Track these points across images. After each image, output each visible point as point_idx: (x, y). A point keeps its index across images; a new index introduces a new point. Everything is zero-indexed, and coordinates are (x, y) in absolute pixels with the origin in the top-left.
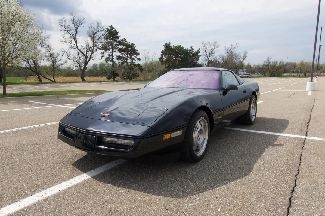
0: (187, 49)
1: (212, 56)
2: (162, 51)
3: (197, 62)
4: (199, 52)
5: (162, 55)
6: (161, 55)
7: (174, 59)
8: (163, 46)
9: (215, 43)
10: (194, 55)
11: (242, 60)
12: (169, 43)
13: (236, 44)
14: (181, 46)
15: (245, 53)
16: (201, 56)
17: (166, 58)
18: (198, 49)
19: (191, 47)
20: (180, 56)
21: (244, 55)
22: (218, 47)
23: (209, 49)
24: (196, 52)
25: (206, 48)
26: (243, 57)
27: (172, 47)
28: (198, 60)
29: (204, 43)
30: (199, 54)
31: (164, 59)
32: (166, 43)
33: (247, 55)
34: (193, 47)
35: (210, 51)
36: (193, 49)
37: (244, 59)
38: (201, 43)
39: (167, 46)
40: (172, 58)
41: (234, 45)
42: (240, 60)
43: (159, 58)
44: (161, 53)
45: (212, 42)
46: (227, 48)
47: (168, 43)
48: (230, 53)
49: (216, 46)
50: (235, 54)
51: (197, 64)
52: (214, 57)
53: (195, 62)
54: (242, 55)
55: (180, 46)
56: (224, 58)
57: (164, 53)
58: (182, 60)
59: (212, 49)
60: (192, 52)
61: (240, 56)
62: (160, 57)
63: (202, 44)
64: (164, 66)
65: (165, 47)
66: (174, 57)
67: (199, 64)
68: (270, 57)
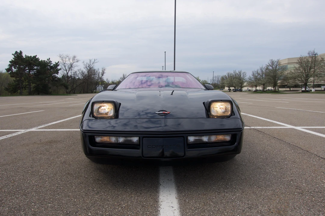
0: (44, 61)
1: (71, 70)
2: (11, 60)
3: (57, 75)
4: (58, 66)
5: (11, 66)
6: (9, 65)
7: (28, 71)
8: (13, 54)
9: (74, 57)
10: (51, 67)
11: (101, 76)
12: (21, 52)
13: (95, 60)
14: (37, 57)
15: (103, 69)
16: (60, 69)
17: (16, 70)
18: (57, 62)
19: (48, 59)
20: (35, 68)
21: (103, 71)
22: (77, 61)
23: (68, 62)
24: (54, 65)
25: (65, 62)
26: (102, 73)
27: (24, 57)
28: (57, 73)
29: (62, 55)
30: (59, 67)
31: (14, 71)
32: (16, 52)
33: (105, 72)
34: (51, 60)
35: (69, 65)
36: (51, 62)
37: (102, 75)
38: (59, 55)
39: (18, 56)
40: (24, 70)
41: (93, 60)
42: (99, 75)
43: (6, 69)
44: (10, 63)
45: (71, 56)
46: (85, 63)
47: (19, 52)
48: (89, 68)
49: (75, 60)
50: (94, 70)
51: (56, 77)
52: (74, 72)
53: (54, 76)
54: (101, 71)
55: (35, 57)
56: (83, 74)
57: (13, 63)
58: (37, 72)
59: (71, 62)
60: (49, 64)
61: (98, 72)
62: (7, 67)
63: (60, 57)
64: (14, 79)
65: (15, 56)
66: (27, 68)
67: (58, 78)
68: (125, 74)
